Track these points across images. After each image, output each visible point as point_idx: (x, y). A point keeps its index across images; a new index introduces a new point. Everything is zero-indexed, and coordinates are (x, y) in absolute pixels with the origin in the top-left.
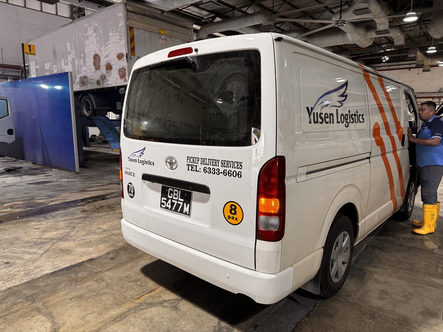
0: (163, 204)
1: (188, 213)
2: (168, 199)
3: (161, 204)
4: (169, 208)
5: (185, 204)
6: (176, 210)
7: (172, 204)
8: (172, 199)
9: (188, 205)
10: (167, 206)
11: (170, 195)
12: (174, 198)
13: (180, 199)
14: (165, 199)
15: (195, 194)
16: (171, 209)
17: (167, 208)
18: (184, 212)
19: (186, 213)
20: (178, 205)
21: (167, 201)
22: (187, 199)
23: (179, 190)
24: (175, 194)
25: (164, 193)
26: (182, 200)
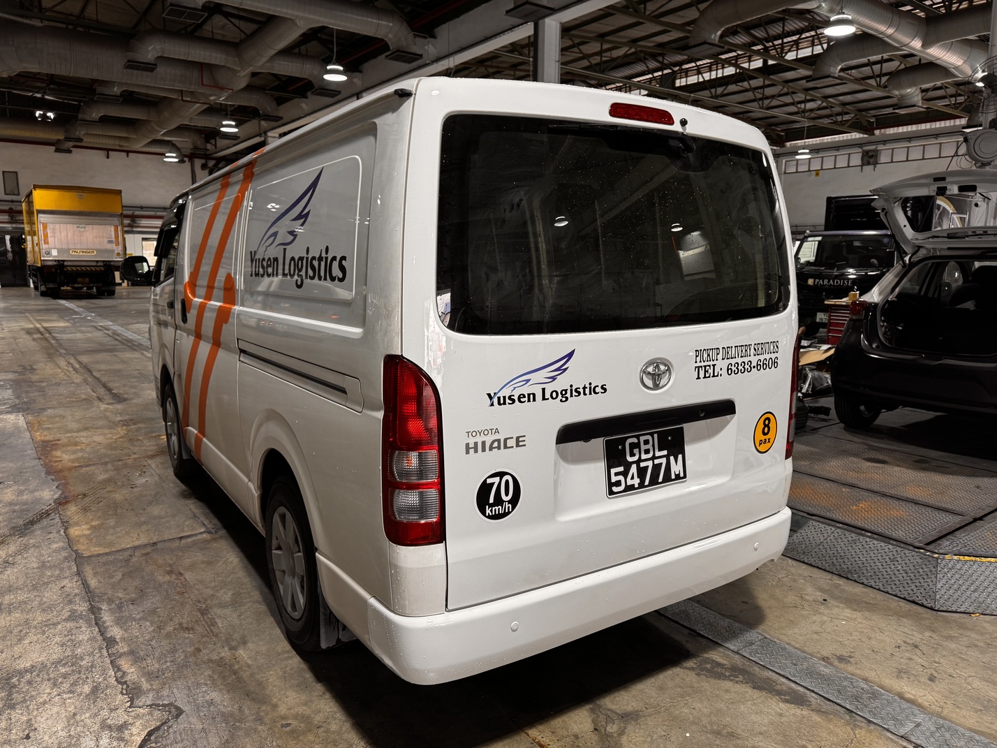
0: (618, 483)
1: (682, 475)
2: (628, 466)
3: (611, 485)
4: (636, 486)
5: (672, 458)
6: (654, 482)
7: (642, 472)
8: (640, 460)
9: (680, 457)
10: (630, 482)
11: (632, 455)
12: (644, 456)
13: (658, 454)
14: (621, 469)
15: (689, 428)
16: (642, 485)
17: (630, 488)
18: (673, 477)
19: (678, 477)
20: (657, 468)
21: (625, 474)
22: (675, 445)
23: (652, 434)
24: (643, 447)
25: (615, 457)
26: (665, 452)
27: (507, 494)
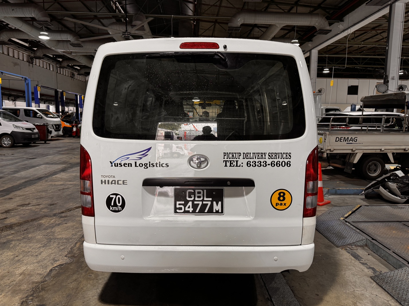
27: (119, 203)
